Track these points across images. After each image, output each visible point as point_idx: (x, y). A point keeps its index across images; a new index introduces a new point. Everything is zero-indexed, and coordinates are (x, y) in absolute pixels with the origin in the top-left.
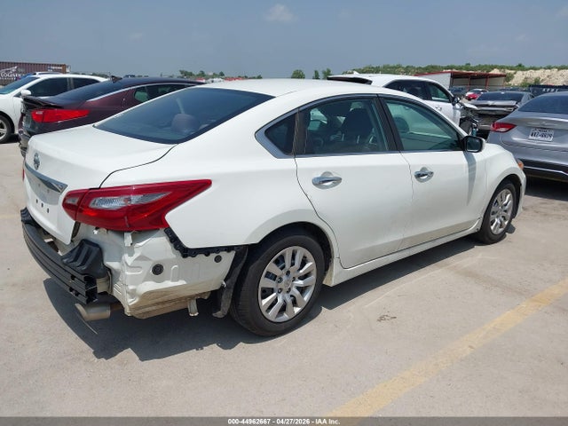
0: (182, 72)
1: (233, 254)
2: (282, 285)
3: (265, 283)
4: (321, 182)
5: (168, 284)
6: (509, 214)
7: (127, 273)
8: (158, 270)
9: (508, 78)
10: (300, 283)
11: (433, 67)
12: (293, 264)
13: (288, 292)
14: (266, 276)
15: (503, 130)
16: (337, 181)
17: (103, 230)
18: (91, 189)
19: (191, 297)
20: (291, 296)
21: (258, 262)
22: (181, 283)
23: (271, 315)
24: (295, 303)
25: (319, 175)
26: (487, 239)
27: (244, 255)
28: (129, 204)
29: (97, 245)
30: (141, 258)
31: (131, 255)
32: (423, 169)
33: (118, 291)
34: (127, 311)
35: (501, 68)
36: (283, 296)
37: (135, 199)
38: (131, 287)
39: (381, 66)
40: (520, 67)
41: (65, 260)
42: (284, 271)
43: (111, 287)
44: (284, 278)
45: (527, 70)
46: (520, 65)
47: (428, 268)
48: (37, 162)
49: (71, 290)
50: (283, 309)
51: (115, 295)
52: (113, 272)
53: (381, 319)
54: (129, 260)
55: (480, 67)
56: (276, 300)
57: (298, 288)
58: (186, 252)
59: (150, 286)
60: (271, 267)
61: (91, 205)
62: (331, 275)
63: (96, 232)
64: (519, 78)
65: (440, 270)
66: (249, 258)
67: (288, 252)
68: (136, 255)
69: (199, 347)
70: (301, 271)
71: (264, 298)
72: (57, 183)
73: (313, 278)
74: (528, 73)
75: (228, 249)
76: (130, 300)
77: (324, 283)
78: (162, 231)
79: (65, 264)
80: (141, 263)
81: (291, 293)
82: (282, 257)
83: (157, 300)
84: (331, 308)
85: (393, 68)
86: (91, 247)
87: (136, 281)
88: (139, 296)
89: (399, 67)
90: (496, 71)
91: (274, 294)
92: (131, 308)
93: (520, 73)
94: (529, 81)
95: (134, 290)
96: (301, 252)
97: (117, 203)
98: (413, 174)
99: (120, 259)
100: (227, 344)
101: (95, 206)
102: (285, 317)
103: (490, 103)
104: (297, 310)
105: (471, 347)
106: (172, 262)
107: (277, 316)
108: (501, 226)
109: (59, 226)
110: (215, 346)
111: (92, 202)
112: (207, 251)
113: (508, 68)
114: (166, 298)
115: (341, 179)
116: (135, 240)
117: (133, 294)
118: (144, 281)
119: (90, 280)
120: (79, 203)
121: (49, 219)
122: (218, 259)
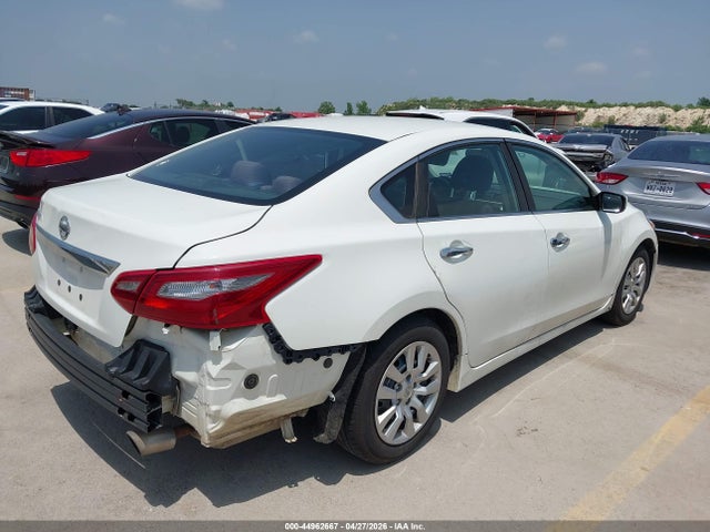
0: (179, 101)
1: (347, 356)
2: (401, 394)
3: (383, 393)
4: (449, 254)
5: (263, 401)
6: (641, 288)
7: (209, 387)
8: (251, 382)
9: (578, 116)
10: (423, 390)
11: (490, 101)
12: (415, 366)
13: (407, 403)
14: (385, 384)
15: (611, 181)
16: (467, 252)
17: (176, 327)
18: (158, 270)
19: (286, 416)
20: (412, 408)
21: (375, 365)
22: (280, 398)
23: (388, 435)
24: (415, 418)
25: (448, 246)
26: (618, 320)
27: (361, 356)
28: (216, 291)
29: (162, 349)
30: (232, 366)
31: (216, 362)
32: (560, 234)
33: (189, 412)
34: (205, 441)
35: (569, 104)
36: (402, 410)
37: (227, 285)
38: (214, 408)
39: (428, 99)
40: (592, 104)
41: (113, 370)
42: (405, 375)
43: (177, 405)
44: (405, 385)
45: (600, 107)
46: (591, 102)
47: (556, 359)
48: (65, 229)
49: (121, 411)
50: (402, 426)
51: (184, 416)
52: (184, 386)
53: (520, 433)
54: (213, 369)
55: (544, 103)
56: (395, 416)
57: (420, 397)
58: (289, 356)
59: (240, 405)
60: (391, 372)
61: (161, 293)
62: (457, 377)
63: (166, 331)
64: (590, 117)
65: (571, 363)
66: (366, 360)
67: (409, 350)
68: (224, 363)
69: (292, 482)
70: (425, 375)
71: (380, 413)
72: (101, 260)
73: (437, 381)
74: (601, 112)
75: (342, 349)
76: (210, 426)
77: (449, 388)
78: (259, 327)
79: (113, 376)
80: (228, 374)
81: (411, 404)
82: (403, 358)
83: (245, 424)
84: (452, 420)
85: (441, 101)
86: (155, 351)
87: (221, 398)
88: (224, 419)
89: (450, 100)
90: (563, 108)
91: (393, 408)
92: (210, 437)
93: (591, 110)
94: (602, 121)
95: (218, 412)
96: (426, 348)
97: (198, 291)
98: (549, 240)
99: (198, 368)
100: (330, 478)
101: (168, 295)
102: (404, 436)
103: (577, 147)
104: (418, 426)
105: (643, 469)
106: (270, 370)
107: (395, 437)
108: (633, 304)
109: (102, 321)
110: (312, 480)
111: (163, 288)
112: (315, 354)
113: (577, 105)
114: (257, 419)
115: (472, 250)
116: (224, 342)
117: (215, 417)
118: (233, 398)
119: (154, 399)
120: (141, 289)
121: (82, 309)
122: (328, 364)
